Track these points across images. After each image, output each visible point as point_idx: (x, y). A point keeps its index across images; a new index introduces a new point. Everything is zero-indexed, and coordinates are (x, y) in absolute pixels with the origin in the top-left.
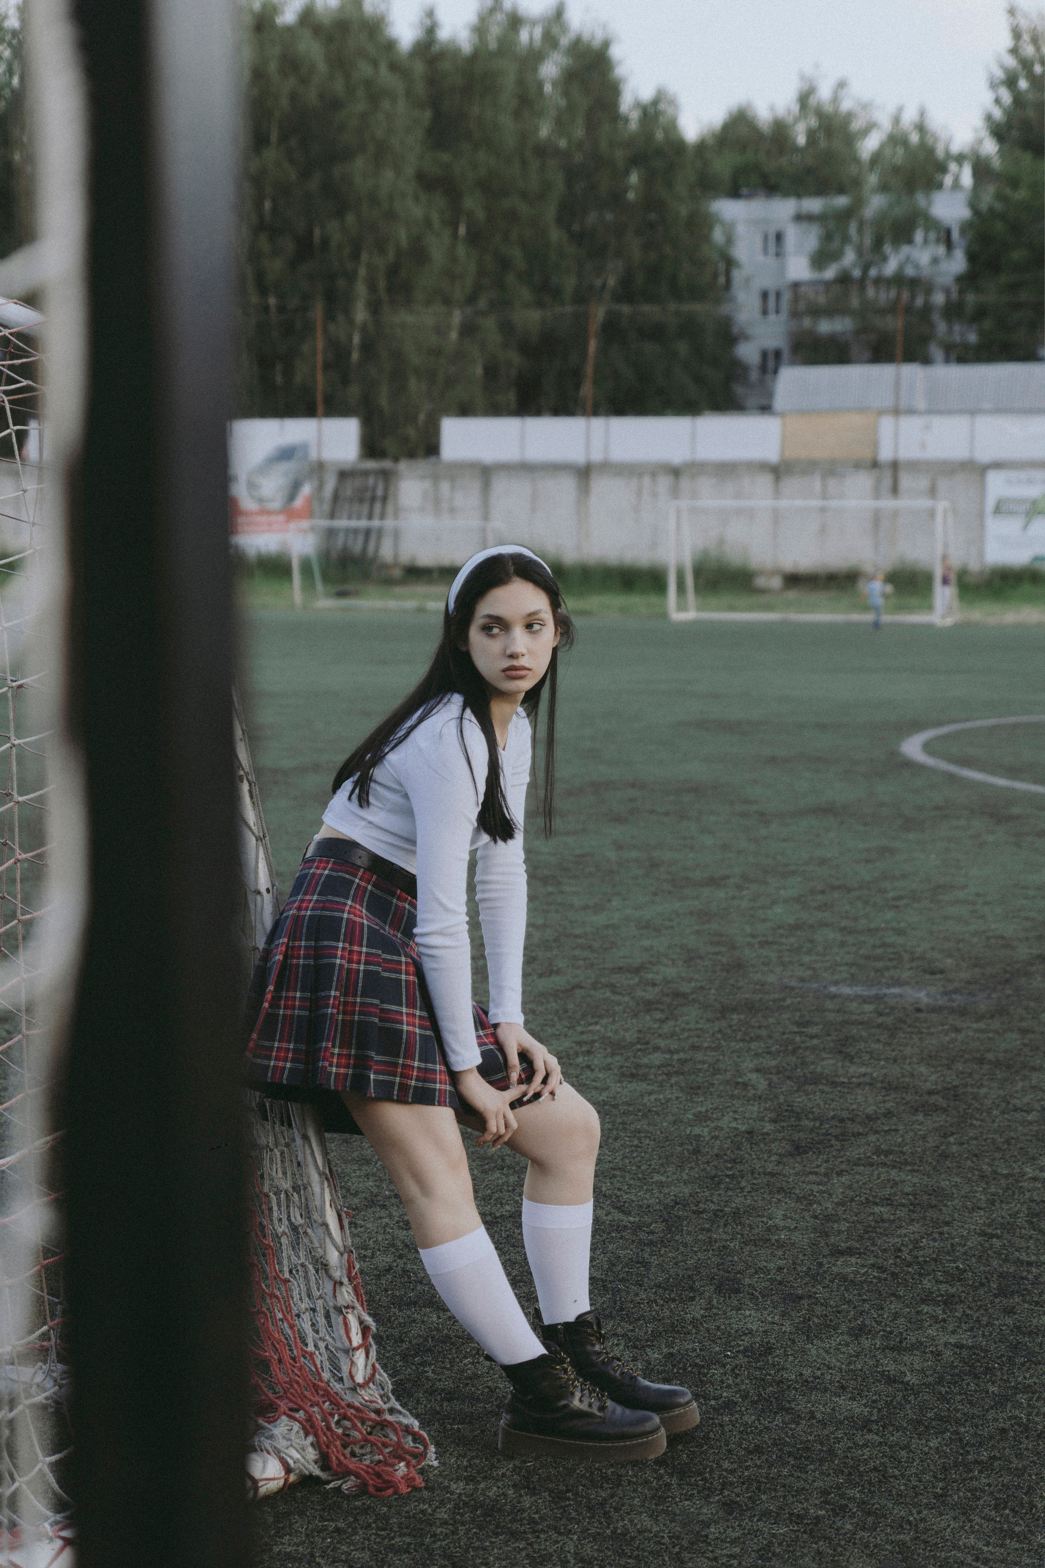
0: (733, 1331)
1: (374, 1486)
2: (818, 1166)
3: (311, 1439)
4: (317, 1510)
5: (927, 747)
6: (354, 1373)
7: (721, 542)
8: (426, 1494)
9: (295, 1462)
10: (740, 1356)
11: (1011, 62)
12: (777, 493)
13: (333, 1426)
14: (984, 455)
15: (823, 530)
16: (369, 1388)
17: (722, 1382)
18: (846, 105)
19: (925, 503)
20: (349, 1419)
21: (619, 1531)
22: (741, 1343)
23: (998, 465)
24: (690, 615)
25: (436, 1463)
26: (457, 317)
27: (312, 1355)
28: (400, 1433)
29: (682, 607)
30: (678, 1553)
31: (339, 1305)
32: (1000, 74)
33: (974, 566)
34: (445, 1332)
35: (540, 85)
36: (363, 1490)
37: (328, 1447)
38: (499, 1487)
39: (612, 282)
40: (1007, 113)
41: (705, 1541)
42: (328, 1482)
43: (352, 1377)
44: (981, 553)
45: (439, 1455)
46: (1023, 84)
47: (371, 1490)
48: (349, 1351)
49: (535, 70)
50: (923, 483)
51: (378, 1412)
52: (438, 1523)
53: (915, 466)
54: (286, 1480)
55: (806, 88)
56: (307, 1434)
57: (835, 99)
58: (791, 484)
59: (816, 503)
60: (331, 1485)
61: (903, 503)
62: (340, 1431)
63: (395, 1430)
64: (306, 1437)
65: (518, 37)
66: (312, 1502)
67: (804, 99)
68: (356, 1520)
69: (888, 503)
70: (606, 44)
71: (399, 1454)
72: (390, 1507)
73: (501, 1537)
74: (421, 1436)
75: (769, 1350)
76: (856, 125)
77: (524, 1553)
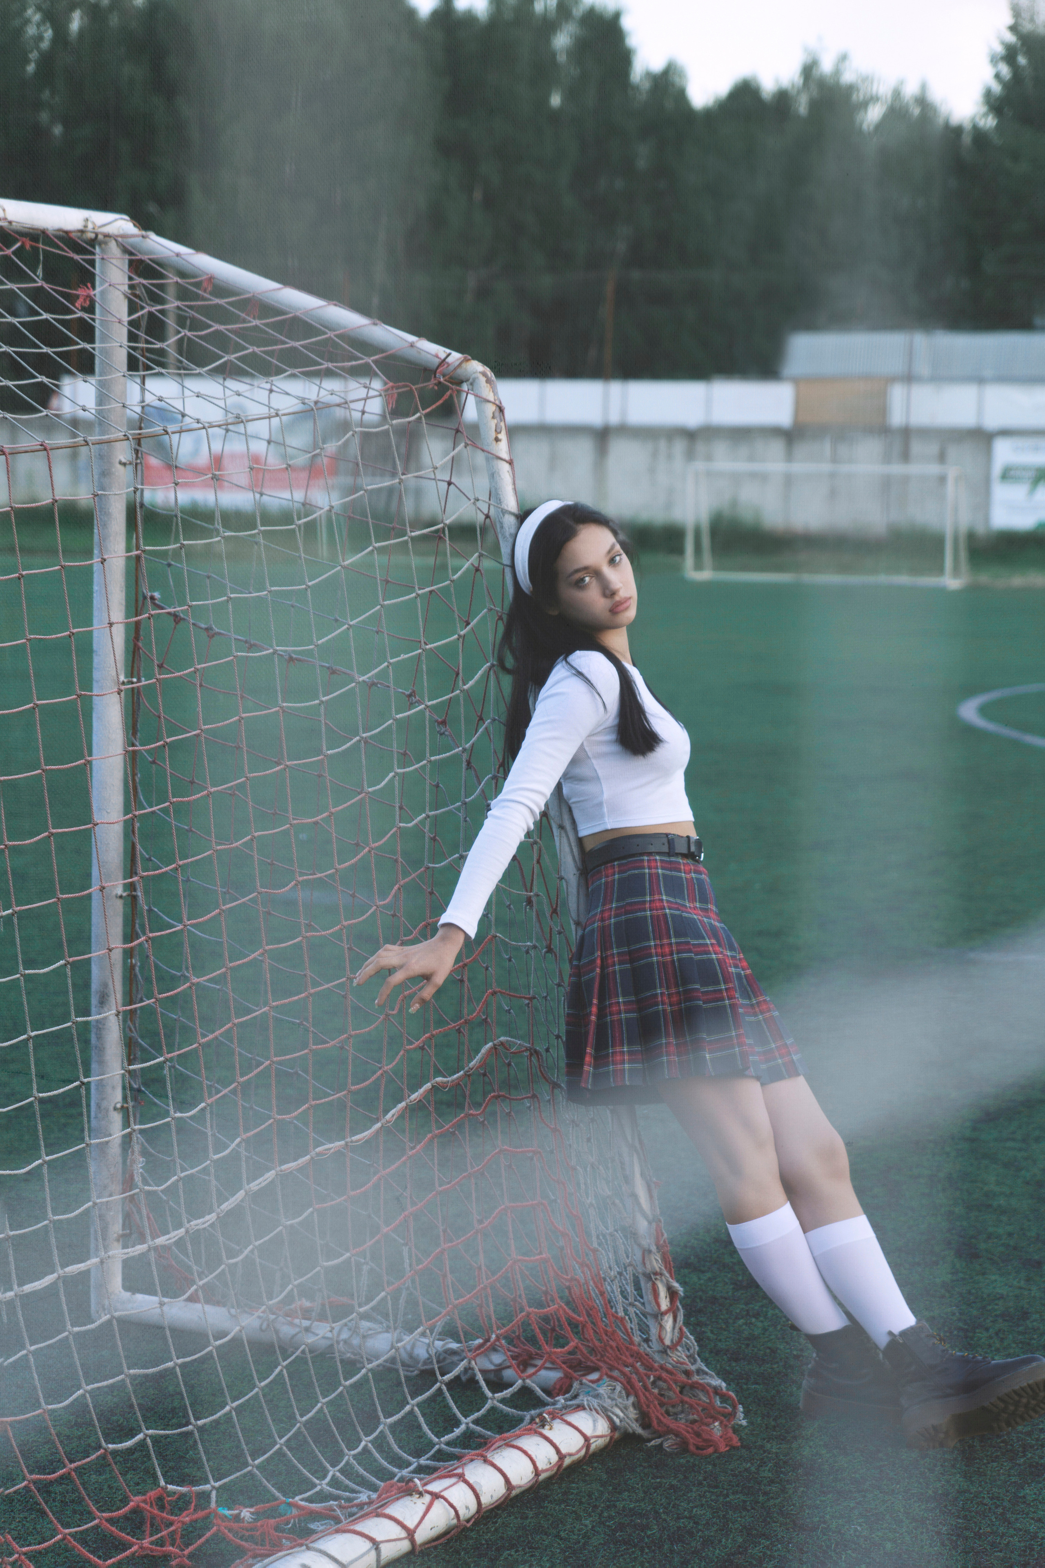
0: (985, 1296)
1: (694, 1444)
2: (1014, 1133)
3: (632, 1399)
4: (645, 1467)
5: (984, 711)
6: (663, 1336)
7: (734, 503)
8: (744, 1452)
9: (621, 1421)
10: (1000, 1320)
11: (1011, 38)
12: (789, 457)
13: (650, 1386)
14: (991, 422)
15: (833, 494)
16: (677, 1350)
17: (990, 1346)
18: (848, 77)
19: (934, 469)
20: (665, 1381)
21: (940, 1492)
22: (996, 1307)
23: (1006, 433)
24: (706, 575)
25: (744, 1423)
26: (472, 281)
27: (622, 1320)
28: (712, 1394)
29: (698, 566)
30: (1002, 1514)
31: (648, 1272)
32: (999, 49)
33: (981, 530)
34: (711, 1293)
35: (554, 55)
36: (684, 1448)
37: (648, 1406)
38: (811, 1447)
39: (621, 247)
40: (1006, 85)
41: (1024, 1502)
42: (649, 1440)
43: (661, 1339)
44: (987, 517)
45: (747, 1413)
46: (1022, 60)
47: (692, 1448)
48: (658, 1316)
49: (548, 41)
50: (933, 449)
51: (687, 1373)
52: (765, 1482)
53: (927, 433)
54: (611, 1438)
55: (809, 60)
56: (628, 1396)
57: (837, 72)
58: (802, 449)
59: (826, 467)
60: (653, 1443)
61: (914, 469)
62: (656, 1391)
63: (707, 1392)
64: (627, 1397)
65: (533, 7)
66: (638, 1459)
67: (808, 71)
68: (686, 1478)
69: (897, 469)
70: (617, 16)
71: (712, 1414)
72: (714, 1465)
73: (830, 1496)
74: (730, 1397)
75: (1025, 1315)
76: (857, 97)
77: (856, 1512)
